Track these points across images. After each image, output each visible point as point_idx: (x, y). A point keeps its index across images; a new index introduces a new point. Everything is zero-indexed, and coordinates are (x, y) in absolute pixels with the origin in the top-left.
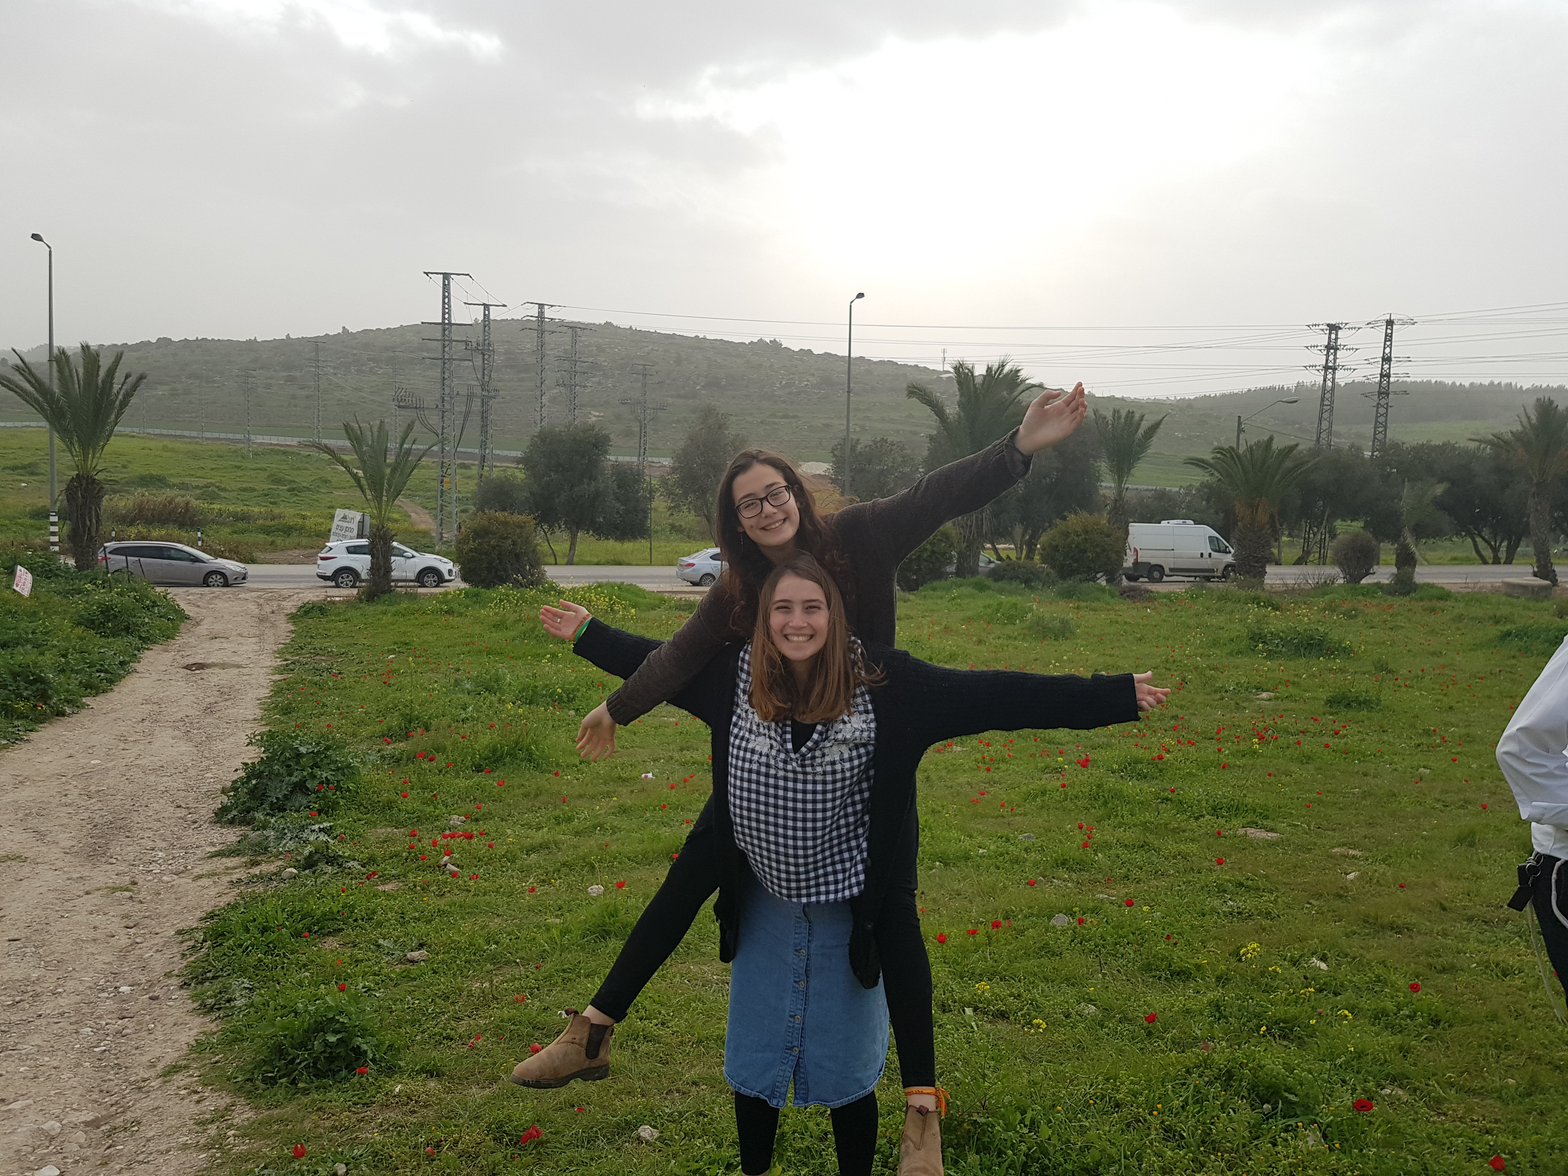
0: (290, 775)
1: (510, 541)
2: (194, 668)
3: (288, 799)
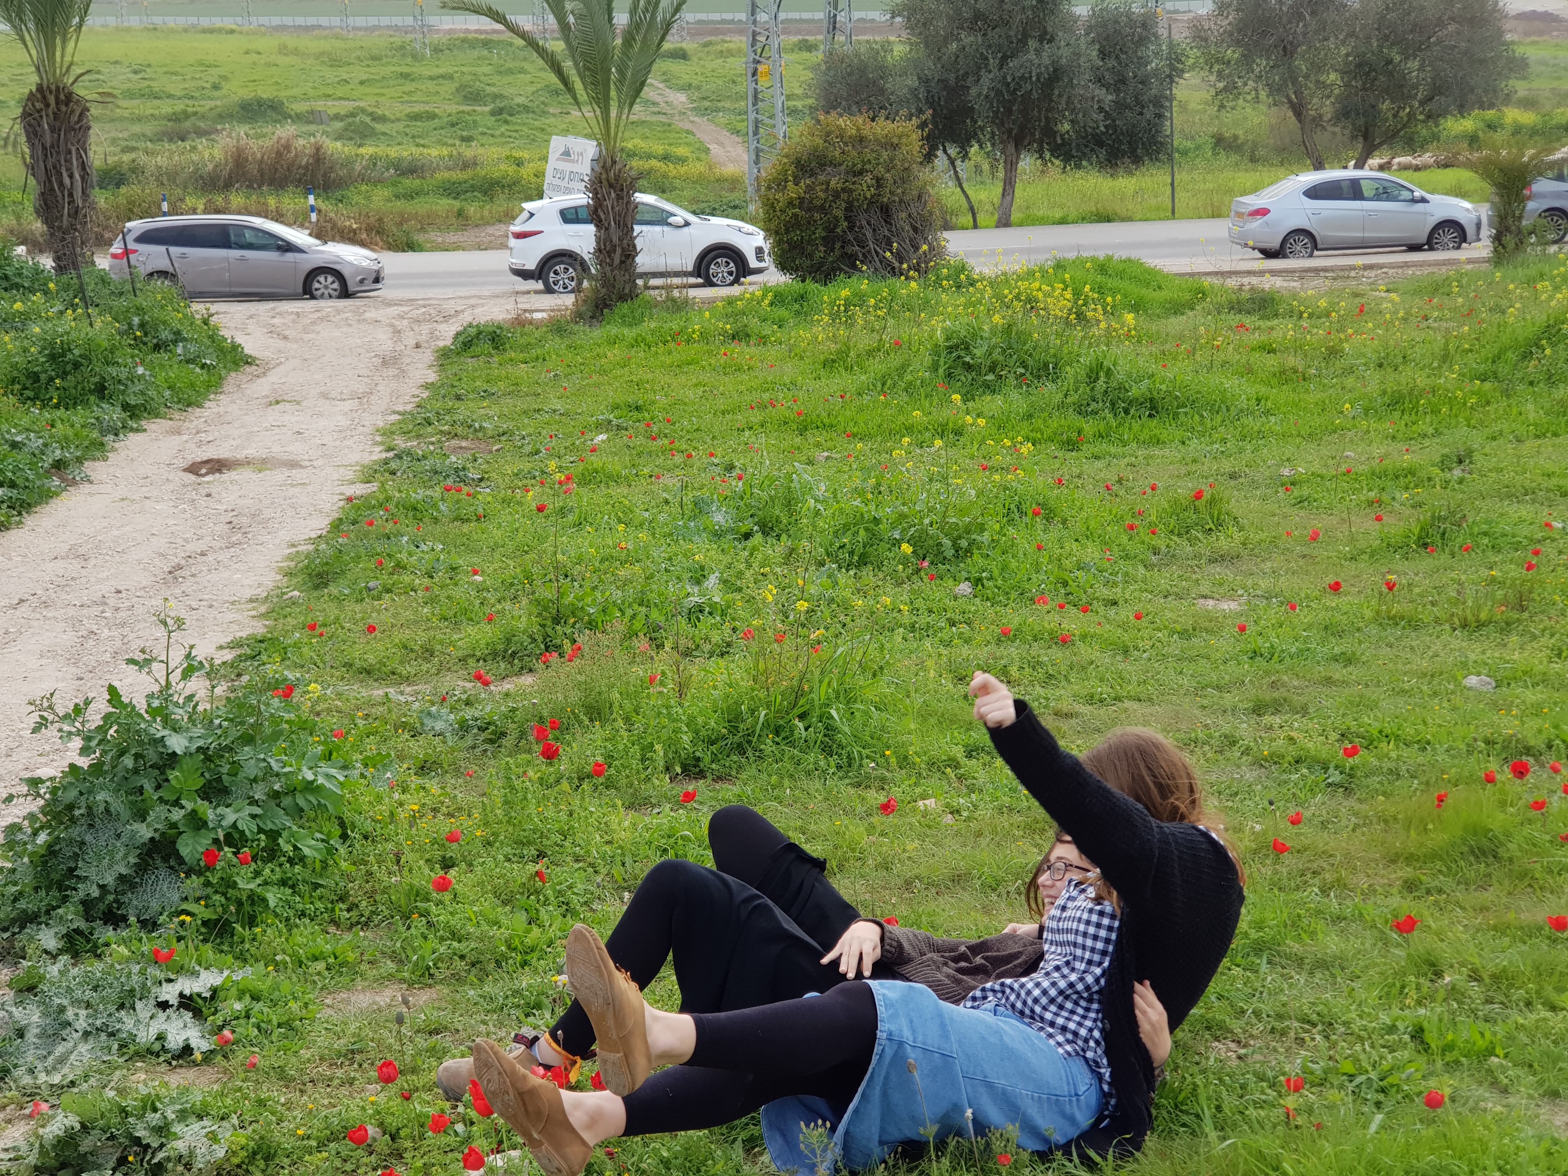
0: (141, 815)
1: (868, 179)
2: (203, 471)
3: (133, 886)
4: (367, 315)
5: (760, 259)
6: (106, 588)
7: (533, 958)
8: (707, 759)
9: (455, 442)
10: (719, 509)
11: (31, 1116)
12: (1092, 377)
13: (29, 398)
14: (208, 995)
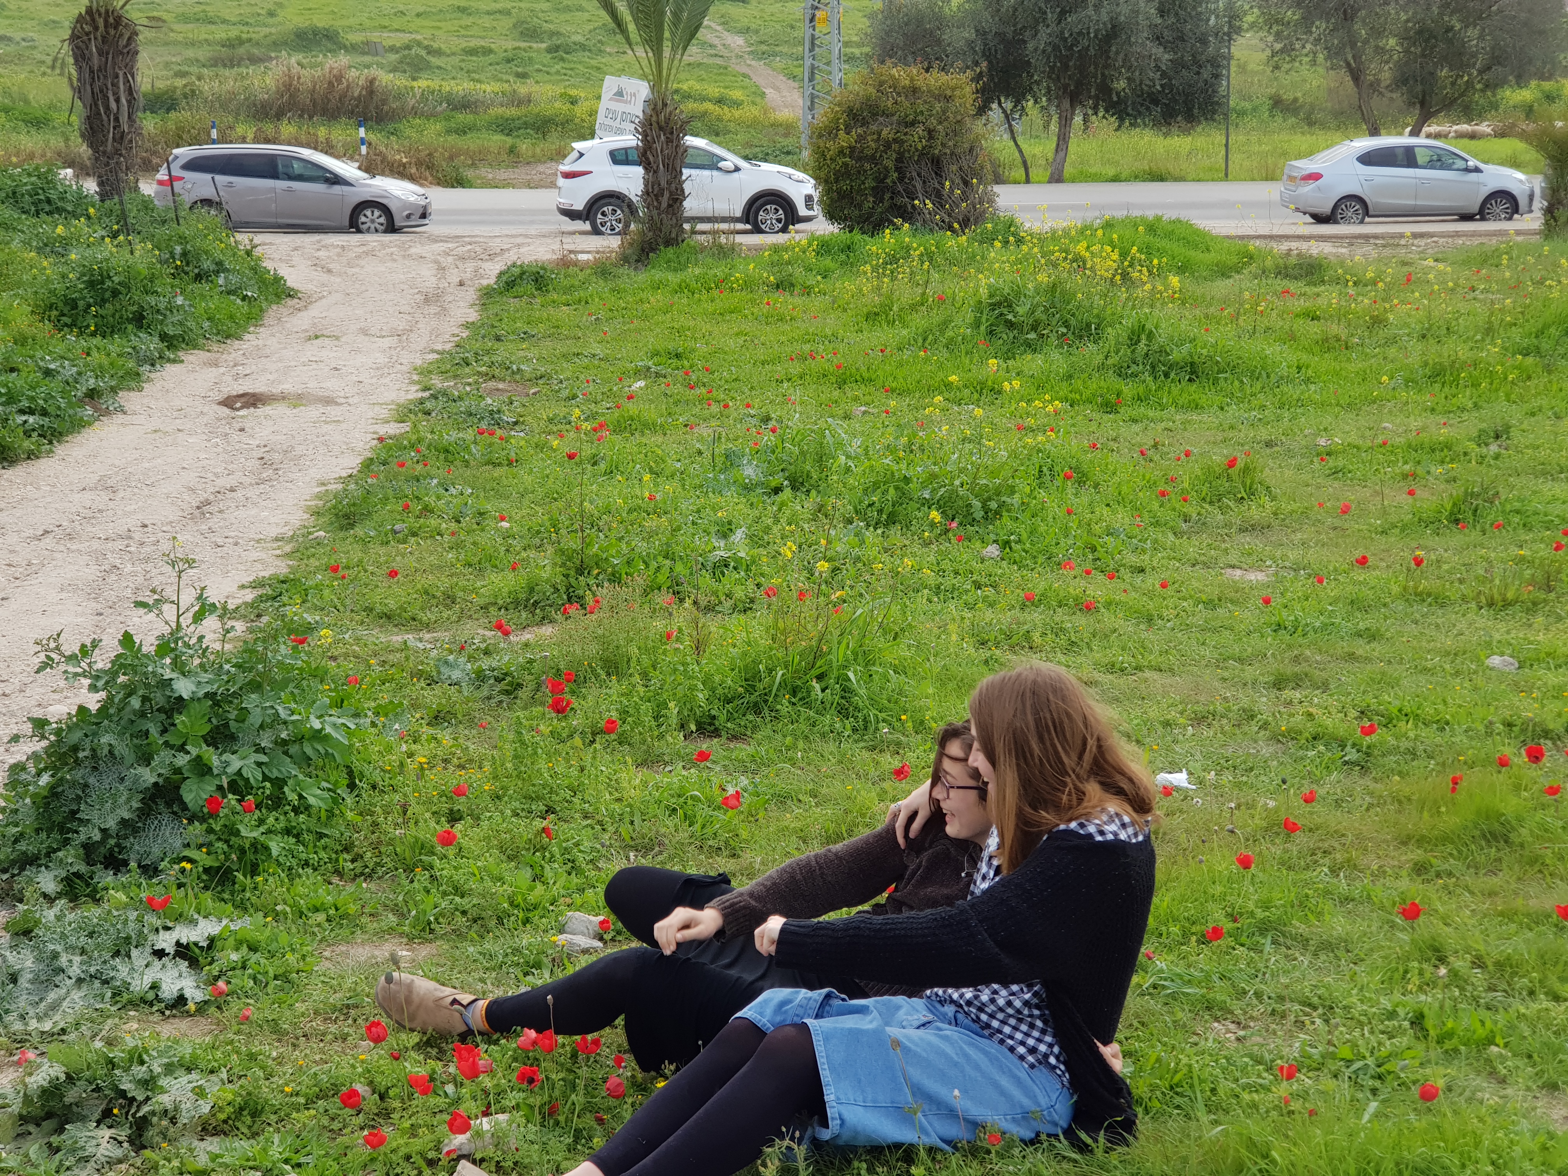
2: (238, 405)
3: (135, 831)
4: (413, 251)
5: (809, 207)
6: (132, 522)
7: (535, 916)
8: (722, 718)
9: (492, 384)
10: (750, 462)
11: (19, 1063)
12: (1134, 340)
13: (66, 325)
14: (204, 944)
